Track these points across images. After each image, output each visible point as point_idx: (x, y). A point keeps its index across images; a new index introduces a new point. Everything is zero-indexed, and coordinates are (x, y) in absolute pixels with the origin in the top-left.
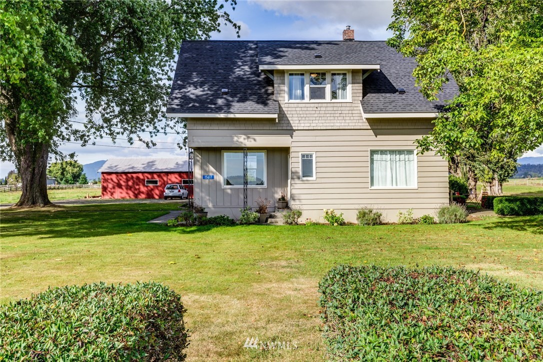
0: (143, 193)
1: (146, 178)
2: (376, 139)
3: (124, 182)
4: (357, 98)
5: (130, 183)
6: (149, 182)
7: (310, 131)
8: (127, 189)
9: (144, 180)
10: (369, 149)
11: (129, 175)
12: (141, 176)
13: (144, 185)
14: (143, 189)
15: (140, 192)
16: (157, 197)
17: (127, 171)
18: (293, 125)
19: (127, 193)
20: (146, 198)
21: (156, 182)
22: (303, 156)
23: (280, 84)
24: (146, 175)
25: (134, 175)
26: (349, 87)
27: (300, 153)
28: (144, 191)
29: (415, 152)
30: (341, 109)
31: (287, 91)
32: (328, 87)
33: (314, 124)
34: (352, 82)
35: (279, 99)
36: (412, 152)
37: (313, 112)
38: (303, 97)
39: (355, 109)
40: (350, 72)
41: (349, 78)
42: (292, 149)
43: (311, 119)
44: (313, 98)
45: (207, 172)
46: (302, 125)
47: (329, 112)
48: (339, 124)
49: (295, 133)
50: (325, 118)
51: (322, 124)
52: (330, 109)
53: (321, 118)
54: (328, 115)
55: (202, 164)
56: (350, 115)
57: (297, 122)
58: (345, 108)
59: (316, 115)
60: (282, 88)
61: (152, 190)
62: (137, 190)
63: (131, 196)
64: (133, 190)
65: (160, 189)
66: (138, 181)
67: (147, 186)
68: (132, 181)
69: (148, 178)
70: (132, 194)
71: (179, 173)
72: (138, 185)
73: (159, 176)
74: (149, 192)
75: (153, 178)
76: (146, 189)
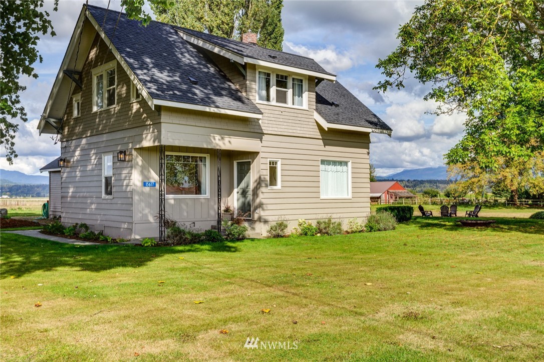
2: (324, 149)
4: (312, 107)
7: (276, 136)
10: (320, 158)
18: (263, 128)
22: (270, 163)
23: (252, 81)
26: (306, 95)
27: (269, 159)
29: (350, 164)
30: (300, 115)
31: (257, 89)
32: (290, 92)
33: (280, 130)
34: (307, 89)
35: (251, 98)
36: (346, 163)
37: (279, 116)
38: (268, 99)
39: (311, 117)
40: (306, 79)
41: (305, 85)
42: (261, 155)
43: (278, 123)
44: (277, 101)
45: (148, 178)
46: (271, 129)
47: (291, 118)
48: (298, 132)
49: (265, 137)
50: (288, 124)
51: (286, 130)
52: (292, 114)
53: (285, 124)
54: (290, 121)
55: (143, 167)
56: (307, 123)
57: (266, 125)
58: (303, 116)
59: (281, 120)
60: (254, 86)
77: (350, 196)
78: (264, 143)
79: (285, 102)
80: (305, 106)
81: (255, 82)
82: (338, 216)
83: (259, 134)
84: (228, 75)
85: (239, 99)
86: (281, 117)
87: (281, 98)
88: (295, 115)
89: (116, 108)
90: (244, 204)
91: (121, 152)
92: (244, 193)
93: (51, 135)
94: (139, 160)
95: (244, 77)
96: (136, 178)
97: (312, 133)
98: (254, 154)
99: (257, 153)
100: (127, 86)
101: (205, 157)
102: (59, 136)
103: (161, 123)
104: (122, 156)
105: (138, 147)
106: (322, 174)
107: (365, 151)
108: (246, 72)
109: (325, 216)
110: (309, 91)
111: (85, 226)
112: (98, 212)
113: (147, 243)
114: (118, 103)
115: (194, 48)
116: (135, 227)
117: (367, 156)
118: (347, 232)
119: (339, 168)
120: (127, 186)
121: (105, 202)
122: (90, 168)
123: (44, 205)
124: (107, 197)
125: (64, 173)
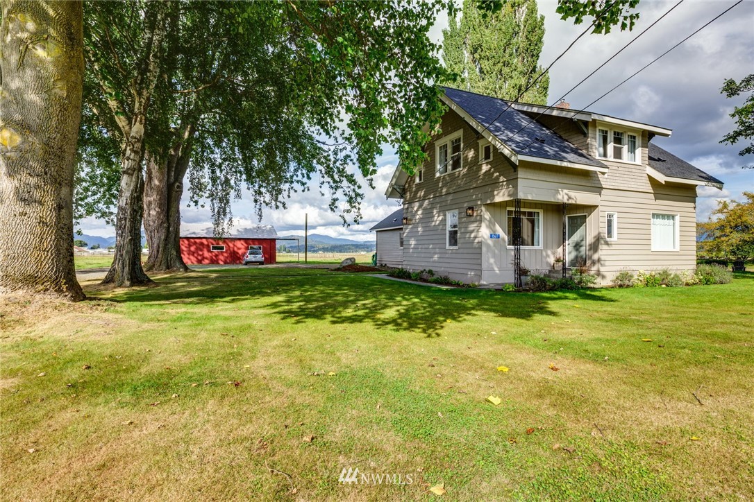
0: (207, 258)
1: (210, 244)
2: (656, 203)
3: (186, 247)
4: (644, 162)
5: (193, 249)
6: (214, 248)
7: (614, 190)
8: (189, 254)
9: (208, 246)
10: (652, 212)
11: (192, 240)
12: (205, 241)
13: (209, 251)
14: (207, 254)
15: (204, 258)
16: (221, 263)
17: (189, 236)
18: (602, 183)
19: (189, 259)
20: (210, 263)
21: (222, 248)
23: (593, 138)
24: (211, 240)
25: (198, 241)
26: (639, 151)
27: (606, 213)
28: (208, 256)
29: (677, 218)
30: (634, 170)
31: (597, 146)
32: (625, 148)
33: (617, 184)
34: (641, 145)
35: (592, 154)
36: (673, 217)
37: (616, 172)
38: (605, 155)
39: (643, 172)
40: (639, 135)
41: (638, 141)
42: (600, 208)
43: (615, 178)
44: (614, 158)
45: (494, 232)
46: (609, 183)
47: (626, 173)
48: (633, 186)
49: (604, 192)
50: (623, 179)
51: (622, 185)
52: (627, 170)
53: (621, 179)
54: (625, 176)
55: (490, 221)
56: (640, 178)
57: (605, 180)
58: (637, 171)
59: (618, 175)
60: (594, 143)
61: (216, 256)
62: (200, 255)
63: (193, 261)
64: (196, 255)
65: (225, 255)
66: (201, 247)
67: (211, 252)
68: (195, 247)
69: (213, 244)
70: (195, 259)
71: (246, 240)
72: (202, 250)
73: (224, 242)
74: (214, 258)
75: (218, 244)
76: (210, 254)
77: (678, 248)
78: (603, 197)
79: (620, 158)
80: (638, 161)
81: (595, 139)
82: (675, 267)
83: (598, 189)
84: (563, 136)
85: (581, 155)
86: (618, 172)
87: (618, 154)
88: (630, 170)
89: (462, 170)
90: (577, 257)
91: (470, 208)
92: (577, 246)
93: (397, 199)
94: (487, 216)
95: (585, 135)
96: (484, 232)
97: (645, 187)
98: (591, 208)
99: (596, 207)
100: (475, 150)
101: (538, 213)
102: (402, 200)
103: (517, 178)
104: (470, 212)
105: (489, 202)
106: (652, 227)
107: (692, 205)
108: (588, 130)
109: (659, 268)
110: (642, 147)
111: (430, 272)
112: (441, 260)
113: (509, 288)
114: (464, 167)
115: (526, 115)
116: (484, 274)
117: (692, 210)
118: (687, 284)
119: (666, 221)
120: (475, 237)
121: (450, 252)
122: (433, 224)
123: (373, 256)
124: (452, 248)
125: (406, 229)
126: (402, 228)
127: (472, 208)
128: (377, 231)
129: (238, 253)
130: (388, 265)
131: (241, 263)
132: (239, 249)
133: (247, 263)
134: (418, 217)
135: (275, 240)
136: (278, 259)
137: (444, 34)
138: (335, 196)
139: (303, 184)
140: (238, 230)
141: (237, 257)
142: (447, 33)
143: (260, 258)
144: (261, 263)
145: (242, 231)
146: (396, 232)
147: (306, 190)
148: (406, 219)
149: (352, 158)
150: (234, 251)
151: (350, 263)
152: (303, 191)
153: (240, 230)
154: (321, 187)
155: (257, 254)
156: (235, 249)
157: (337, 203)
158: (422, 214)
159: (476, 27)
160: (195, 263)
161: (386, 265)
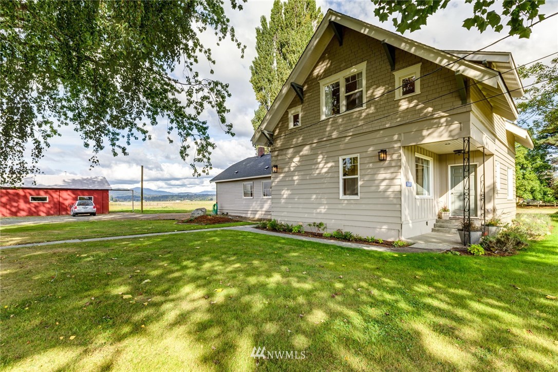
0: (23, 210)
1: (28, 195)
5: (4, 200)
6: (34, 199)
9: (25, 197)
11: (4, 191)
12: (21, 192)
13: (27, 202)
14: (23, 206)
15: (19, 210)
16: (42, 214)
20: (27, 216)
21: (45, 199)
24: (29, 190)
25: (11, 191)
28: (26, 208)
39: (504, 127)
42: (495, 157)
45: (408, 179)
46: (497, 133)
47: (501, 125)
49: (496, 141)
54: (501, 129)
55: (405, 167)
56: (504, 132)
61: (36, 207)
62: (15, 207)
63: (5, 214)
64: (8, 207)
65: (48, 206)
66: (16, 198)
67: (30, 203)
68: (7, 198)
69: (31, 195)
70: (8, 211)
71: (73, 191)
72: (17, 202)
73: (46, 193)
74: (34, 209)
75: (39, 195)
76: (28, 206)
78: (496, 146)
83: (495, 137)
86: (499, 123)
89: (366, 110)
90: (461, 207)
91: (382, 151)
94: (403, 161)
96: (403, 179)
97: (506, 141)
100: (386, 84)
101: (429, 161)
103: (469, 111)
104: (382, 155)
105: (412, 144)
111: (320, 226)
112: (331, 212)
114: (369, 105)
116: (403, 228)
120: (389, 186)
121: (346, 202)
122: (317, 172)
123: (214, 205)
124: (348, 197)
125: (276, 178)
126: (270, 177)
127: (384, 151)
128: (217, 183)
129: (63, 204)
130: (229, 214)
131: (67, 214)
132: (66, 199)
133: (76, 215)
134: (293, 164)
135: (107, 190)
136: (111, 208)
137: (257, 31)
138: (185, 144)
139: (144, 132)
140: (64, 181)
141: (62, 208)
142: (260, 31)
143: (91, 208)
144: (93, 214)
145: (70, 181)
146: (239, 183)
147: (147, 138)
148: (276, 166)
149: (211, 100)
150: (59, 202)
151: (201, 214)
152: (144, 140)
153: (66, 180)
154: (169, 133)
155: (88, 205)
156: (61, 200)
157: (188, 151)
158: (299, 161)
159: (284, 28)
160: (8, 216)
161: (227, 213)
